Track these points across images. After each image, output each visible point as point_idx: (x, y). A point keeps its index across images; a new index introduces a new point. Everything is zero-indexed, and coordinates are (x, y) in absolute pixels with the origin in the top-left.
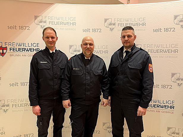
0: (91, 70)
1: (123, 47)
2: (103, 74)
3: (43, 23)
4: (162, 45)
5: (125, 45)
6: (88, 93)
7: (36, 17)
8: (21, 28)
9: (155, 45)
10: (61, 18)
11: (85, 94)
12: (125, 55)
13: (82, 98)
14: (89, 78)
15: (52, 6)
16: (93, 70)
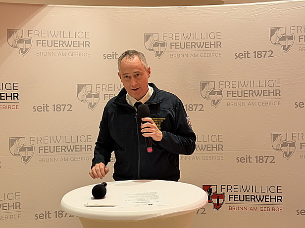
3: (24, 43)
4: (252, 82)
7: (10, 33)
9: (239, 82)
10: (59, 33)
15: (42, 10)
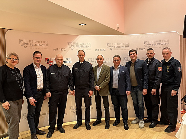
0: (62, 73)
1: (148, 59)
2: (69, 76)
5: (149, 58)
6: (61, 87)
8: (61, 49)
11: (59, 88)
12: (148, 63)
13: (57, 90)
14: (61, 78)
16: (63, 73)
